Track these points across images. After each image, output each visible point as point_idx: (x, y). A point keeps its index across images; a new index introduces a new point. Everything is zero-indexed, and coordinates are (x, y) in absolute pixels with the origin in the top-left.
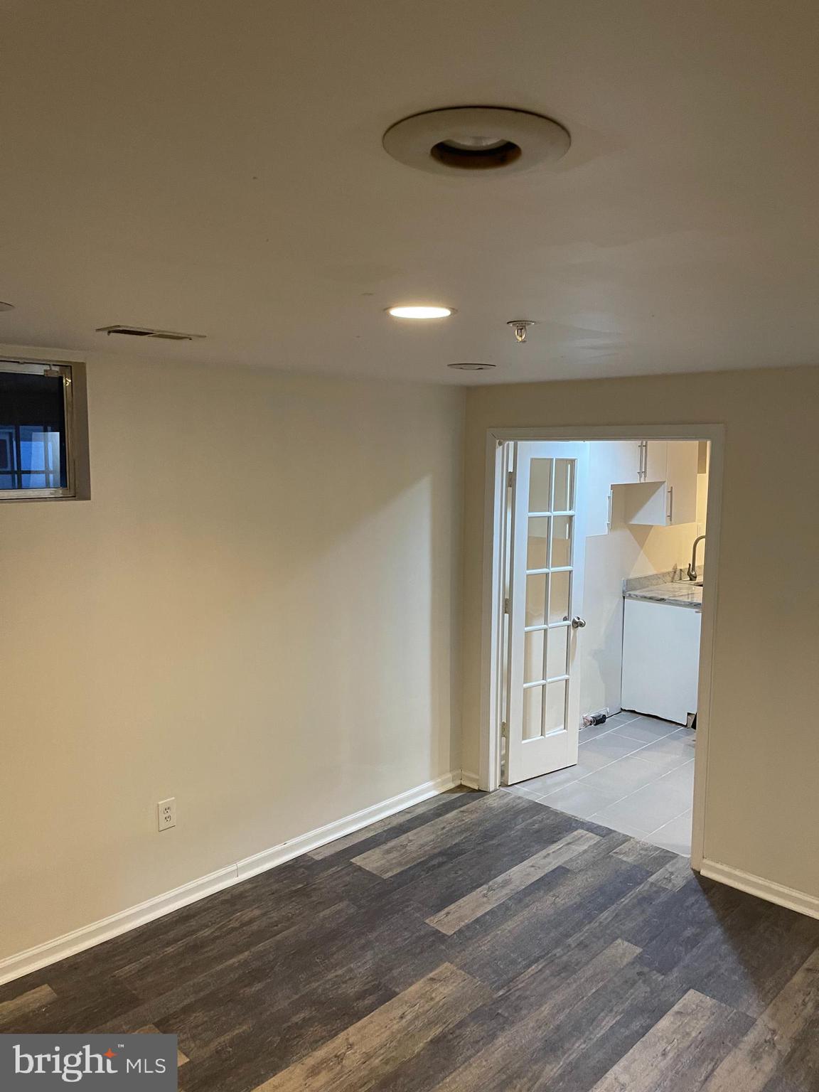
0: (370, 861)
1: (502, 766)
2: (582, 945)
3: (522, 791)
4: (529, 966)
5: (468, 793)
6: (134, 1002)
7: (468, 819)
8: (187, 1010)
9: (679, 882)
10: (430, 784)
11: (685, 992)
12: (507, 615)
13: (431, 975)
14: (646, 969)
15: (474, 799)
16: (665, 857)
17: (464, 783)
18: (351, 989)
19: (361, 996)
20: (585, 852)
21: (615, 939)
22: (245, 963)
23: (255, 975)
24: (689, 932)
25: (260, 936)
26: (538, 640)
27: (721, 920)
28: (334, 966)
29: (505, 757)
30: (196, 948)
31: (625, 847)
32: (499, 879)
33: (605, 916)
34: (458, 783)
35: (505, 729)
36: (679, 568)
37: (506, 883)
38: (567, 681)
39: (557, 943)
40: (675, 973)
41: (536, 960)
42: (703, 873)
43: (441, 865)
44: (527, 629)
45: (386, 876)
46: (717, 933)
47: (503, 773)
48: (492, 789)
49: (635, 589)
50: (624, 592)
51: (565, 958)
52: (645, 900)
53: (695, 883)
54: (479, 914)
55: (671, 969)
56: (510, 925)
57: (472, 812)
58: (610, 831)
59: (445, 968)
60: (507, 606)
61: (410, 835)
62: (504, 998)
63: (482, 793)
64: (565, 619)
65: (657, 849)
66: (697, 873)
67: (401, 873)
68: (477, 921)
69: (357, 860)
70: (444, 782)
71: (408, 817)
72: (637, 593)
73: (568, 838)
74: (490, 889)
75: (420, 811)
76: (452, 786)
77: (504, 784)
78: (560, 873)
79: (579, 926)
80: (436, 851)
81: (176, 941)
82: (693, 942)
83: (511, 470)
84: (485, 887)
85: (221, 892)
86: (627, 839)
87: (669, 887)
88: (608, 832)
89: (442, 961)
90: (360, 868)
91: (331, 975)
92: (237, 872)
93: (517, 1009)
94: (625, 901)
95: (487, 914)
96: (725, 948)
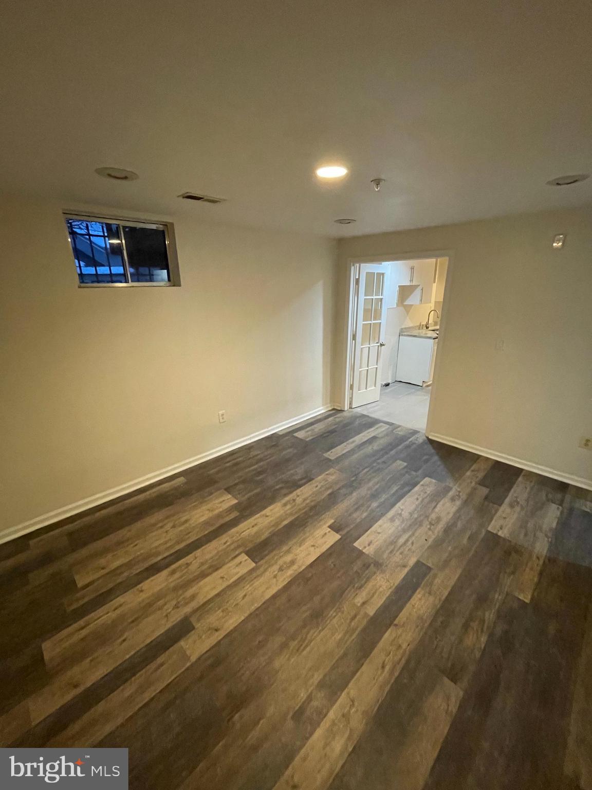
0: (300, 435)
1: (350, 401)
2: (384, 462)
3: (359, 410)
4: (363, 470)
5: (337, 411)
6: (216, 482)
7: (337, 420)
8: (236, 484)
9: (421, 441)
10: (322, 408)
11: (424, 478)
12: (354, 341)
13: (327, 473)
14: (409, 470)
15: (339, 413)
16: (415, 432)
17: (335, 408)
18: (297, 477)
19: (301, 479)
20: (384, 431)
21: (396, 460)
22: (255, 469)
23: (259, 473)
24: (425, 457)
25: (261, 460)
26: (366, 351)
27: (438, 454)
28: (290, 470)
29: (351, 398)
30: (236, 464)
31: (399, 429)
32: (351, 440)
33: (393, 452)
34: (333, 407)
35: (352, 387)
36: (422, 324)
37: (353, 442)
38: (377, 368)
39: (374, 461)
40: (420, 472)
41: (366, 468)
42: (430, 437)
43: (327, 436)
44: (362, 347)
45: (308, 440)
46: (436, 458)
47: (351, 404)
48: (346, 409)
49: (404, 332)
50: (400, 333)
51: (378, 467)
52: (408, 447)
53: (427, 441)
54: (344, 452)
55: (418, 470)
56: (356, 456)
57: (339, 417)
58: (393, 424)
59: (331, 470)
60: (354, 337)
61: (315, 426)
62: (355, 480)
63: (342, 411)
64: (377, 343)
65: (412, 429)
66: (427, 438)
67: (313, 439)
68: (343, 455)
69: (296, 435)
70: (327, 407)
71: (314, 420)
72: (405, 333)
73: (377, 426)
74: (348, 444)
75: (319, 417)
76: (330, 409)
77: (351, 408)
78: (374, 438)
79: (383, 456)
80: (326, 431)
81: (229, 462)
82: (427, 461)
83: (357, 277)
84: (345, 444)
85: (245, 445)
86: (399, 426)
87: (417, 442)
88: (392, 424)
89: (330, 468)
90: (297, 437)
91: (289, 473)
92: (250, 439)
93: (360, 484)
94: (400, 447)
95: (347, 452)
96: (439, 463)
